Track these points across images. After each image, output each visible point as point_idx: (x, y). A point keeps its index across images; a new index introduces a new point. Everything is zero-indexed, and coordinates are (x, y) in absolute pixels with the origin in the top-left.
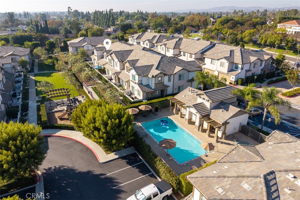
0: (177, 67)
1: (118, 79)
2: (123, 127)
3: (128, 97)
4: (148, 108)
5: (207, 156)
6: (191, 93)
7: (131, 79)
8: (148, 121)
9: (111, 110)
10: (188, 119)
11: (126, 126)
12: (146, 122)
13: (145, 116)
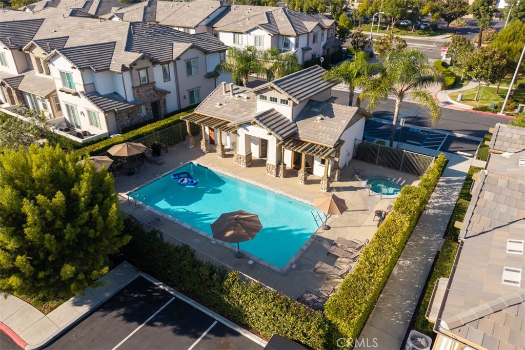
0: (175, 43)
1: (18, 97)
2: (87, 214)
3: (63, 134)
4: (136, 147)
5: (328, 228)
6: (231, 95)
7: (59, 85)
8: (143, 183)
9: (23, 167)
10: (245, 155)
11: (97, 206)
12: (141, 186)
13: (130, 174)
